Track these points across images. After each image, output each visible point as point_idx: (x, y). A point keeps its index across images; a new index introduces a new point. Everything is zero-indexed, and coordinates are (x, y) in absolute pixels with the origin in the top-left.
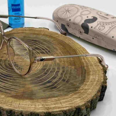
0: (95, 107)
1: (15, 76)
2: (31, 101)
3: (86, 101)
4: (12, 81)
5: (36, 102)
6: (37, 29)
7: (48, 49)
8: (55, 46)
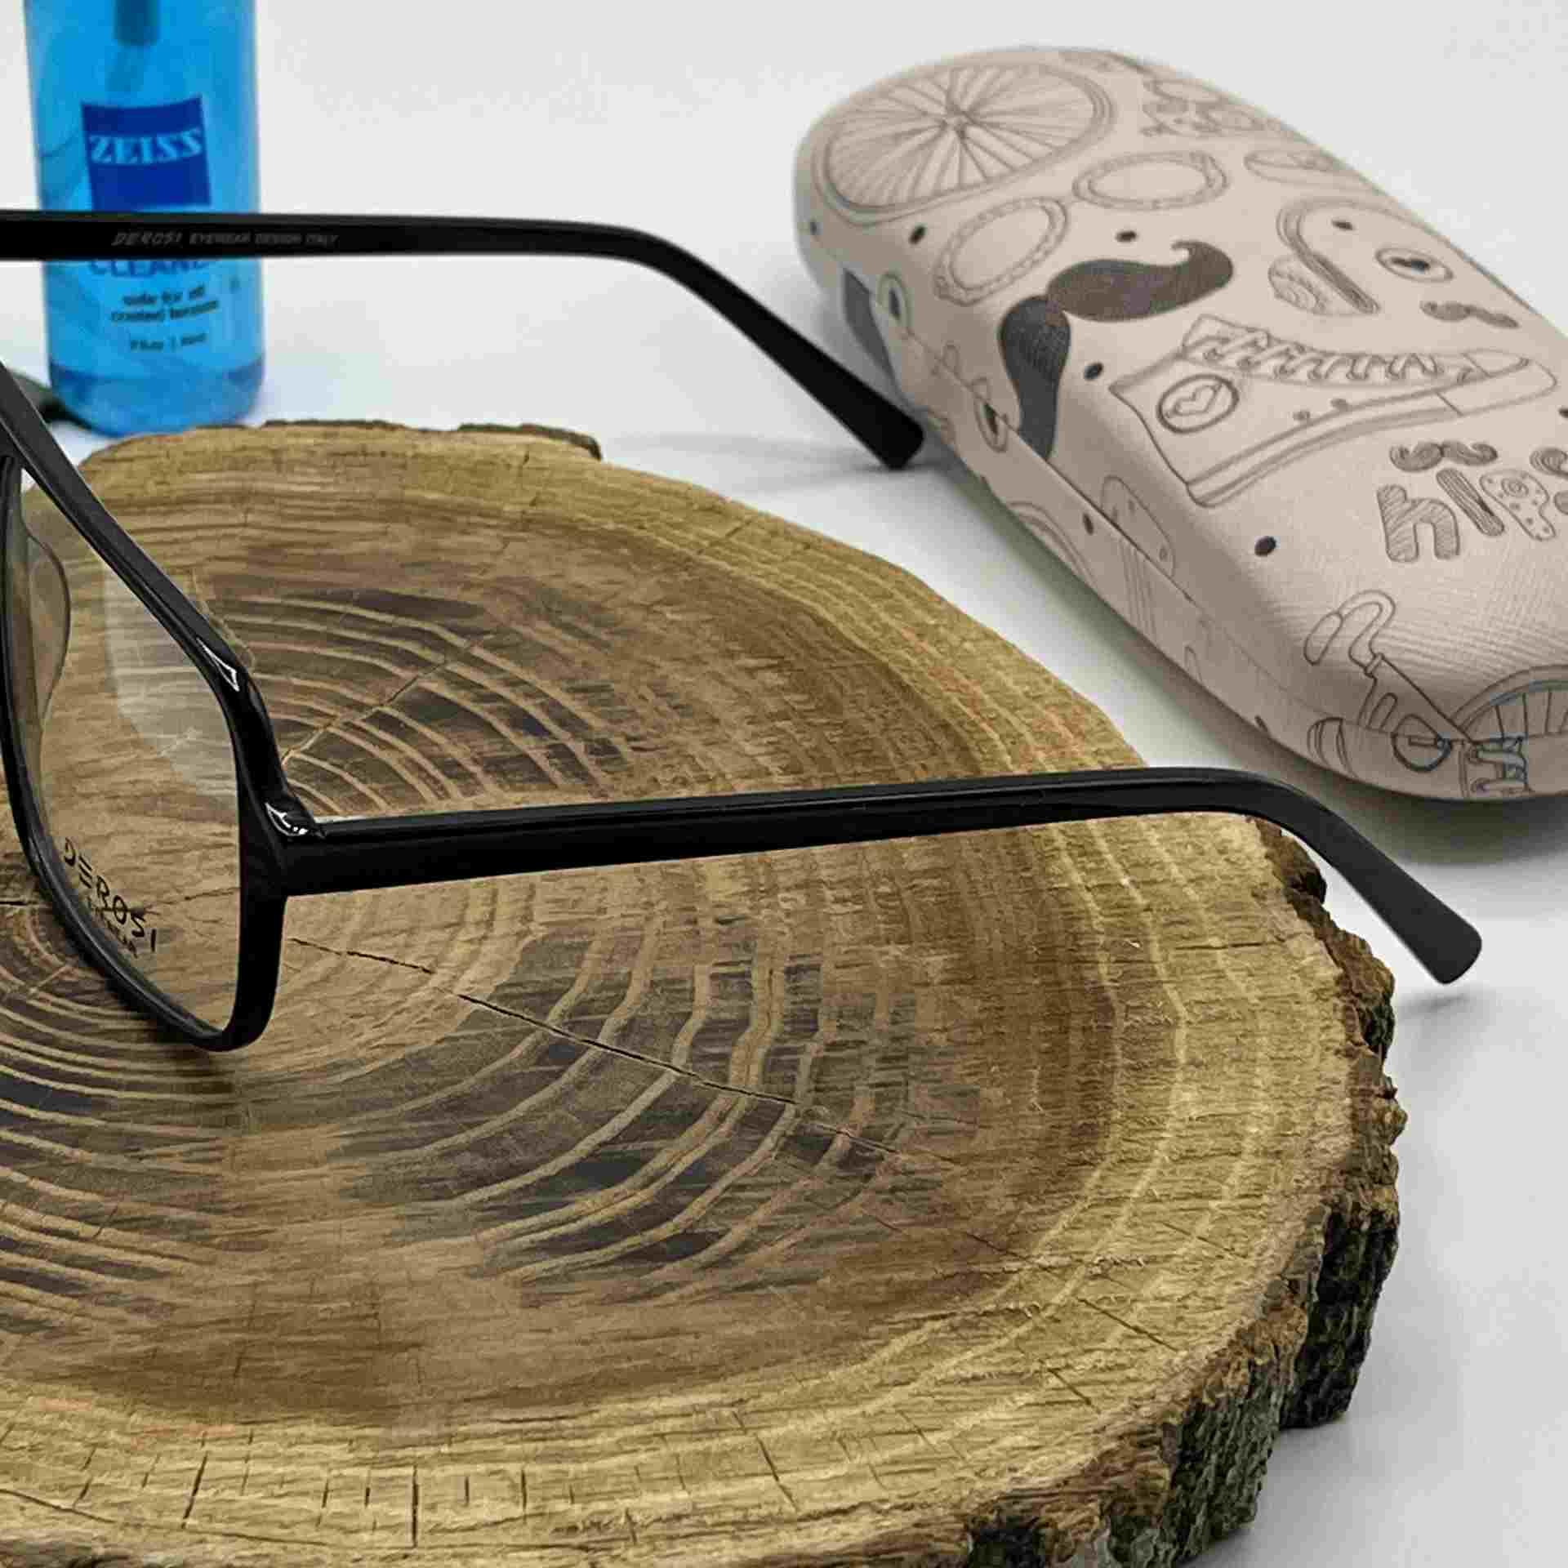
0: (1245, 1515)
1: (132, 1086)
2: (351, 1432)
3: (1120, 1426)
4: (93, 1158)
5: (427, 1442)
6: (437, 447)
7: (586, 716)
8: (677, 678)
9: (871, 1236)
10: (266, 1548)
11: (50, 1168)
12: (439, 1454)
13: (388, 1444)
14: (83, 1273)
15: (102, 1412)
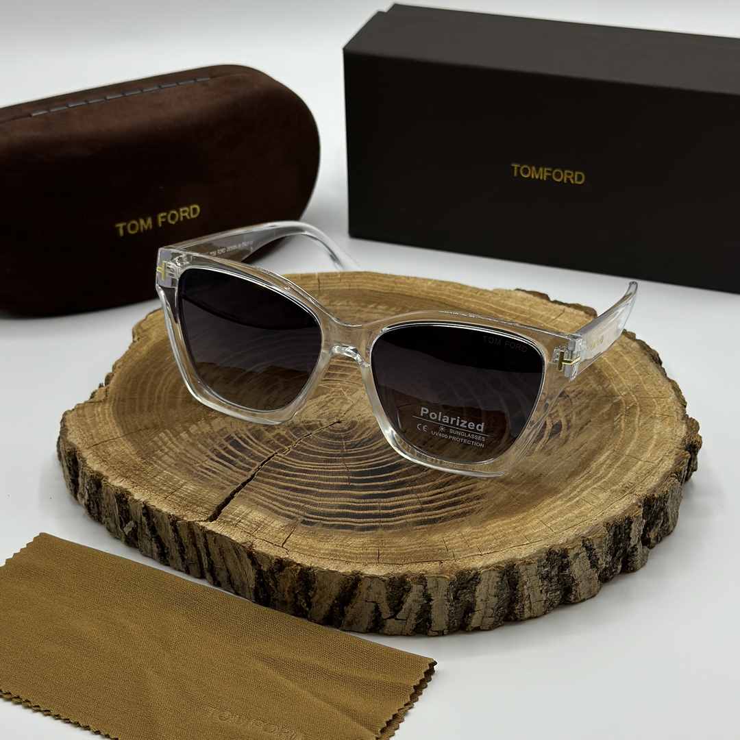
9: (587, 407)
10: (578, 527)
11: (413, 482)
12: (578, 492)
13: (565, 496)
14: (456, 498)
15: (504, 522)
